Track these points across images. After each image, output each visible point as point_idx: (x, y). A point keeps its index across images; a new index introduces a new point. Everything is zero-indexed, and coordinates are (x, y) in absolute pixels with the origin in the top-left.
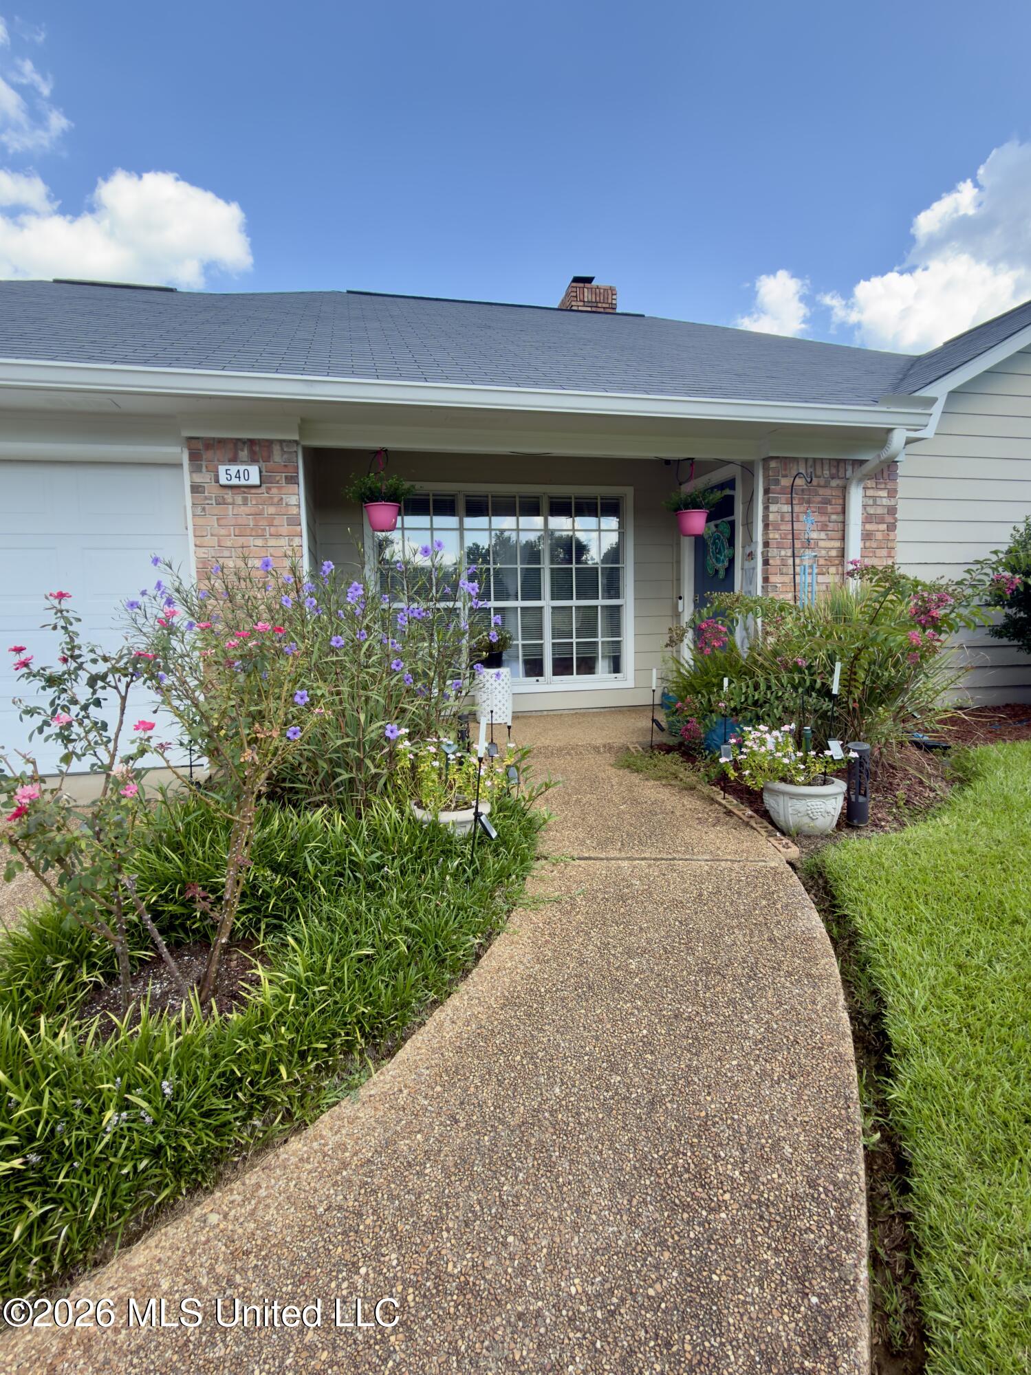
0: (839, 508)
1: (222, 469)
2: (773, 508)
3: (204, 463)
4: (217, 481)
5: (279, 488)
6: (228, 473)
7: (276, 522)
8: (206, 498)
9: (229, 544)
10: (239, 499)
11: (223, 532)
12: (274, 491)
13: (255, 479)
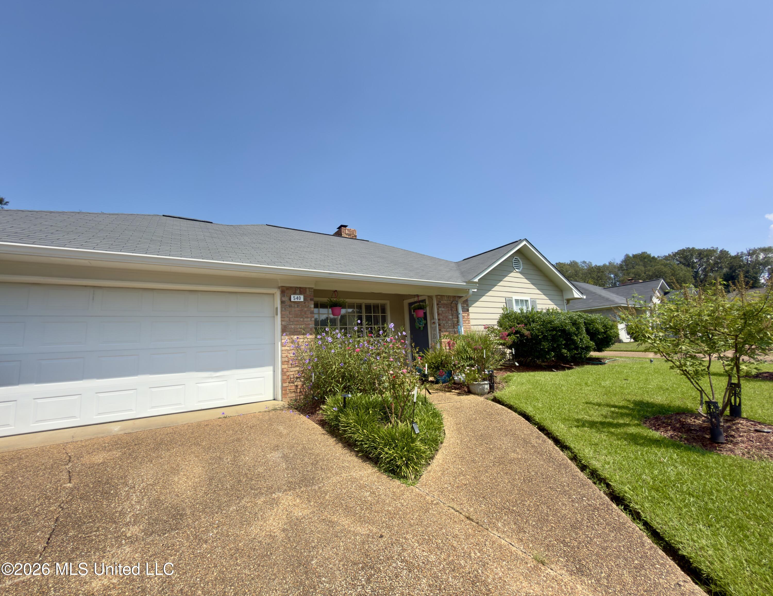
0: (455, 309)
1: (292, 296)
2: (440, 309)
3: (286, 294)
4: (290, 300)
5: (308, 302)
6: (294, 298)
7: (307, 313)
8: (286, 305)
9: (292, 320)
10: (296, 306)
11: (291, 316)
12: (307, 303)
13: (302, 300)
